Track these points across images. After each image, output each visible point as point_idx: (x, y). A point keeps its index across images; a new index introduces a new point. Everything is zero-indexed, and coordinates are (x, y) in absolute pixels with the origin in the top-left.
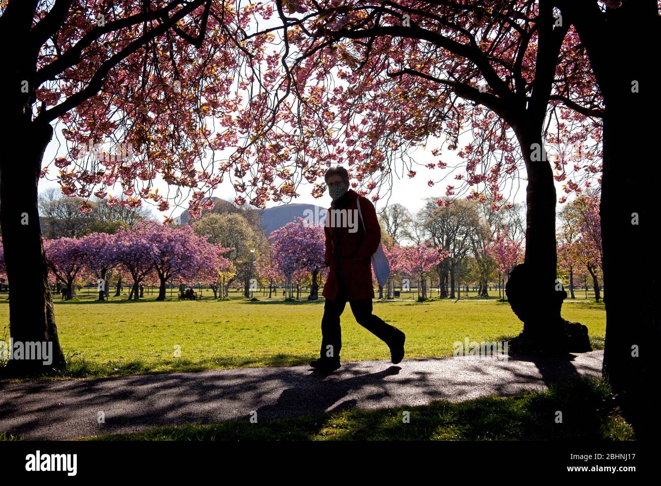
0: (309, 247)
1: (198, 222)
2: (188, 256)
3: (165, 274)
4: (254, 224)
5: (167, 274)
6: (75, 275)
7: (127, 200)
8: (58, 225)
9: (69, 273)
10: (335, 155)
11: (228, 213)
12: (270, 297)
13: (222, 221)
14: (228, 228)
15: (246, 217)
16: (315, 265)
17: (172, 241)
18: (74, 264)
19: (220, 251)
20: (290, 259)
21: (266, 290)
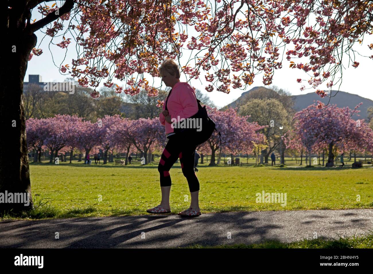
0: (326, 124)
1: (244, 106)
2: (232, 133)
3: (215, 145)
4: (288, 106)
5: (217, 146)
8: (141, 110)
9: (145, 145)
11: (267, 99)
13: (262, 104)
14: (268, 110)
15: (282, 102)
16: (331, 139)
17: (219, 120)
18: (149, 138)
19: (257, 128)
20: (310, 134)
21: (298, 159)
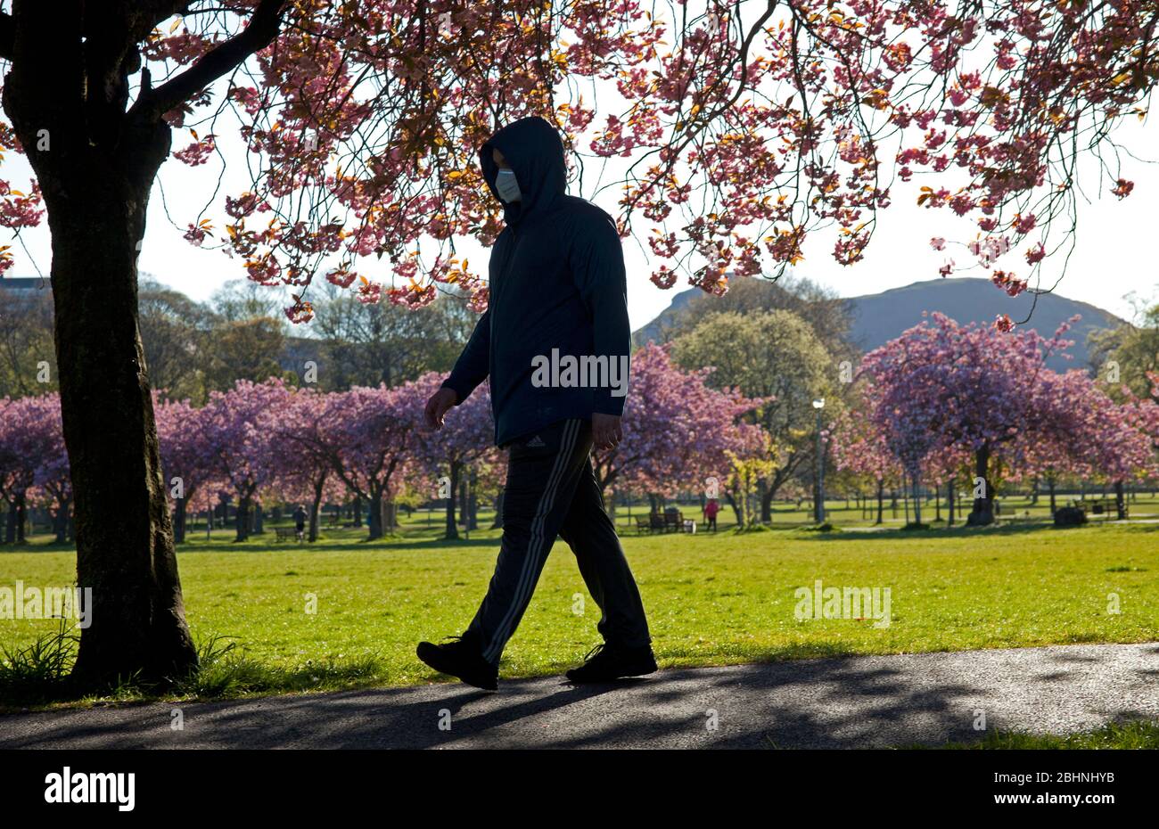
0: (964, 388)
1: (686, 337)
2: (657, 424)
4: (831, 334)
5: (609, 469)
6: (386, 479)
7: (404, 288)
8: (352, 359)
9: (374, 475)
10: (924, 153)
11: (763, 312)
12: (879, 521)
13: (747, 330)
14: (765, 349)
15: (810, 319)
16: (981, 436)
18: (385, 452)
19: (739, 406)
20: (914, 421)
21: (868, 504)
